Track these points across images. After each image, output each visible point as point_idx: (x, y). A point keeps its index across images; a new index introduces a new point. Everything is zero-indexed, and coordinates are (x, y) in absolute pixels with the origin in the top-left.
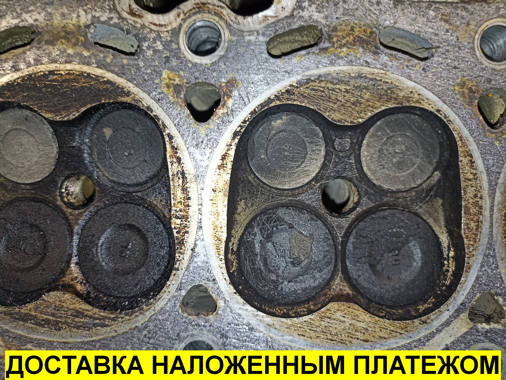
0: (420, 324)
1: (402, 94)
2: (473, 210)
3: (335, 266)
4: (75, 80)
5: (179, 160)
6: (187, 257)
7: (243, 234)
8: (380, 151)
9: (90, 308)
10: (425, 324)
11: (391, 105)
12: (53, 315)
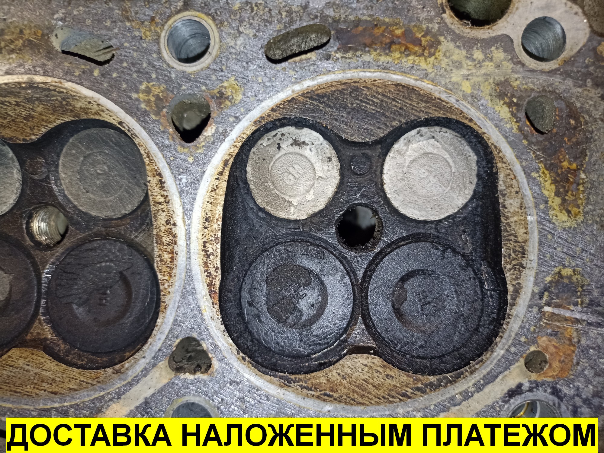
0: (113, 373)
1: (78, 105)
2: (166, 239)
8: (80, 172)
10: (119, 374)
11: (67, 119)
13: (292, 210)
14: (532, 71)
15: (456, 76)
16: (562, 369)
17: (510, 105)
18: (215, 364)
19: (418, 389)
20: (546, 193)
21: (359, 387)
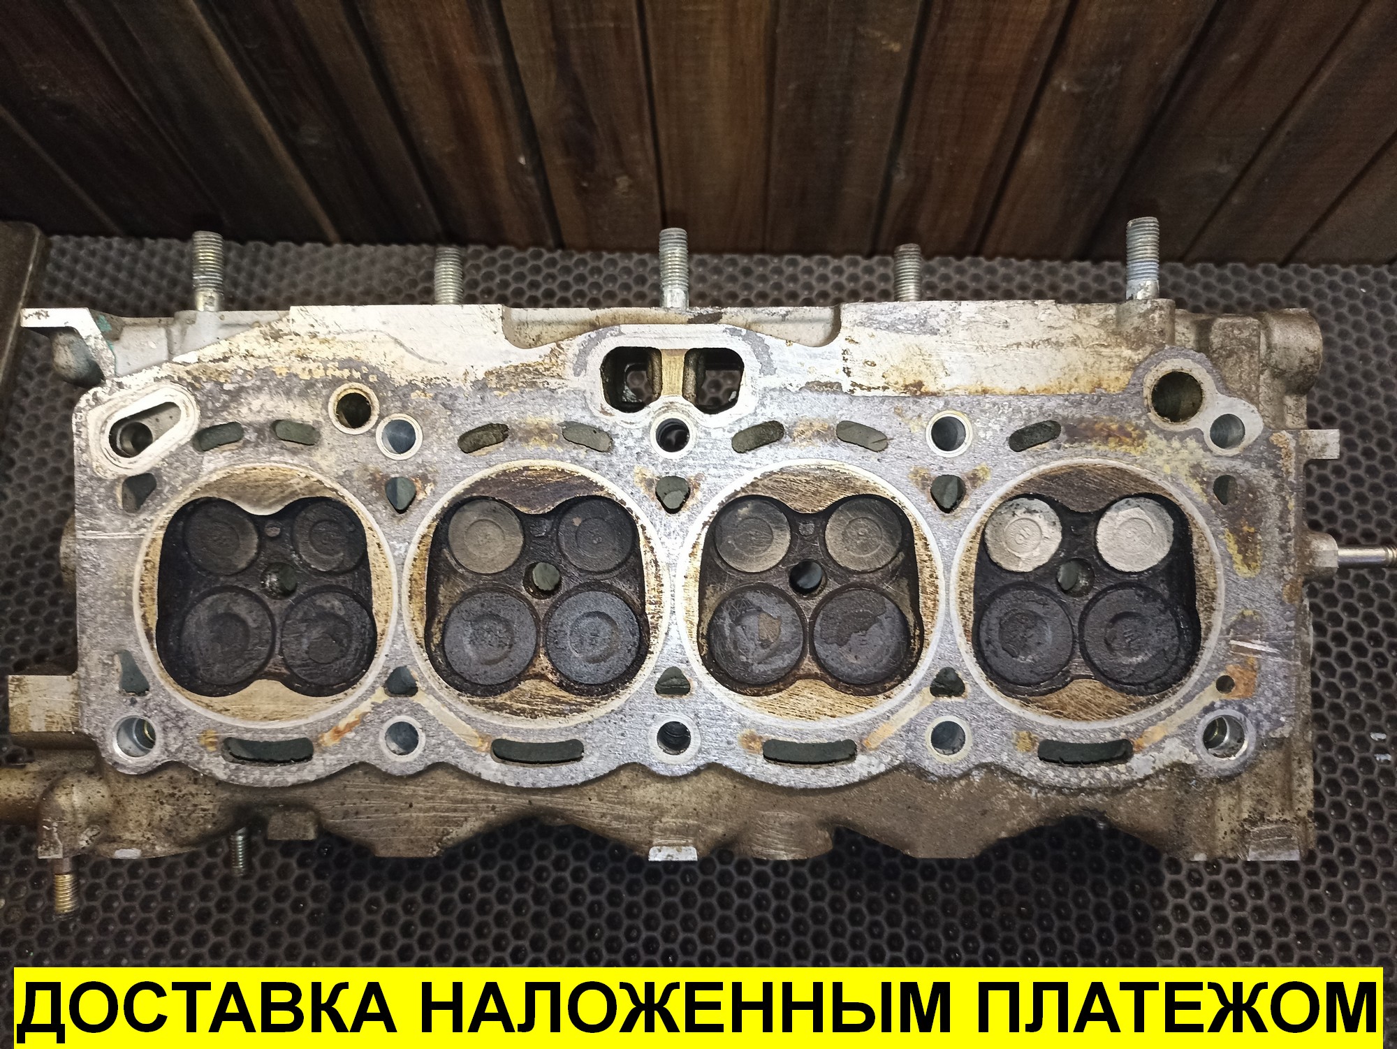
0: (884, 698)
1: (858, 483)
2: (930, 589)
3: (804, 648)
4: (549, 475)
5: (652, 549)
6: (661, 640)
7: (712, 618)
8: (844, 534)
9: (566, 694)
10: (888, 699)
11: (849, 494)
12: (528, 703)
13: (1021, 564)
14: (1219, 456)
15: (1159, 461)
16: (1247, 691)
17: (1202, 483)
18: (968, 689)
19: (1131, 707)
20: (1231, 551)
21: (1085, 706)
